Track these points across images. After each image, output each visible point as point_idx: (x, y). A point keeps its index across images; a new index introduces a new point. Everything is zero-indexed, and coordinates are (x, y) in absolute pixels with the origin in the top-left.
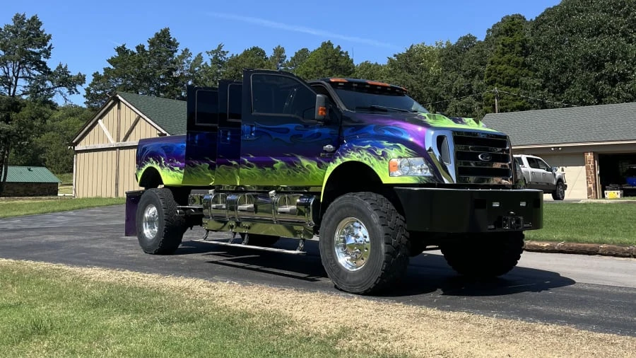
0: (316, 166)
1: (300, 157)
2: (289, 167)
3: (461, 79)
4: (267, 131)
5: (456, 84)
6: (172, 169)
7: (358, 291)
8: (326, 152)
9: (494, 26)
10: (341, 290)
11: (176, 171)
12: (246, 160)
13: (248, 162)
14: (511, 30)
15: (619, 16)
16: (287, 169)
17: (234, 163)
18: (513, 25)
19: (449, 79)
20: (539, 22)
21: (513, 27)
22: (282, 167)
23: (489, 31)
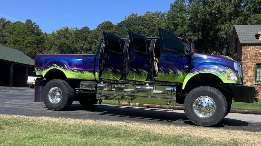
0: (182, 74)
1: (177, 70)
2: (174, 74)
3: (87, 44)
4: (169, 57)
5: (85, 46)
6: (73, 71)
7: (208, 125)
8: (185, 68)
9: (100, 24)
10: (197, 125)
11: (75, 72)
12: (161, 69)
13: (161, 70)
14: (109, 27)
15: (147, 28)
16: (173, 75)
17: (135, 70)
18: (110, 25)
19: (82, 43)
20: (119, 26)
21: (110, 26)
22: (172, 74)
23: (98, 26)
